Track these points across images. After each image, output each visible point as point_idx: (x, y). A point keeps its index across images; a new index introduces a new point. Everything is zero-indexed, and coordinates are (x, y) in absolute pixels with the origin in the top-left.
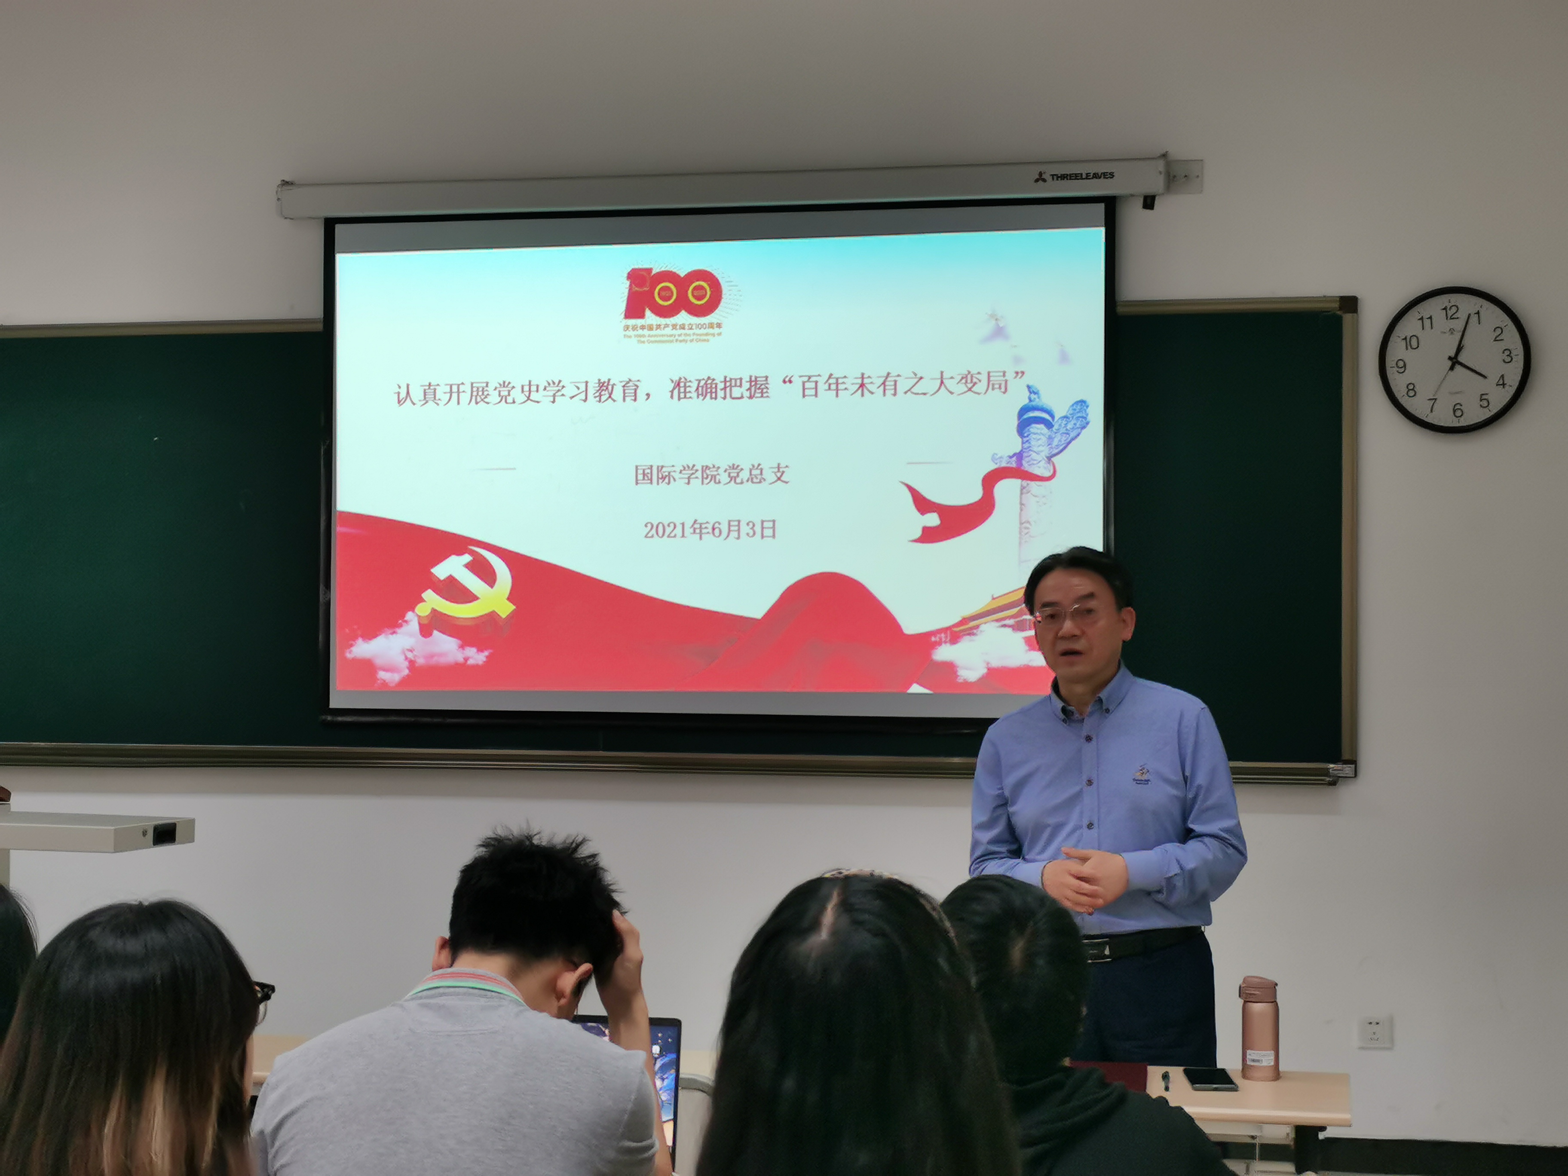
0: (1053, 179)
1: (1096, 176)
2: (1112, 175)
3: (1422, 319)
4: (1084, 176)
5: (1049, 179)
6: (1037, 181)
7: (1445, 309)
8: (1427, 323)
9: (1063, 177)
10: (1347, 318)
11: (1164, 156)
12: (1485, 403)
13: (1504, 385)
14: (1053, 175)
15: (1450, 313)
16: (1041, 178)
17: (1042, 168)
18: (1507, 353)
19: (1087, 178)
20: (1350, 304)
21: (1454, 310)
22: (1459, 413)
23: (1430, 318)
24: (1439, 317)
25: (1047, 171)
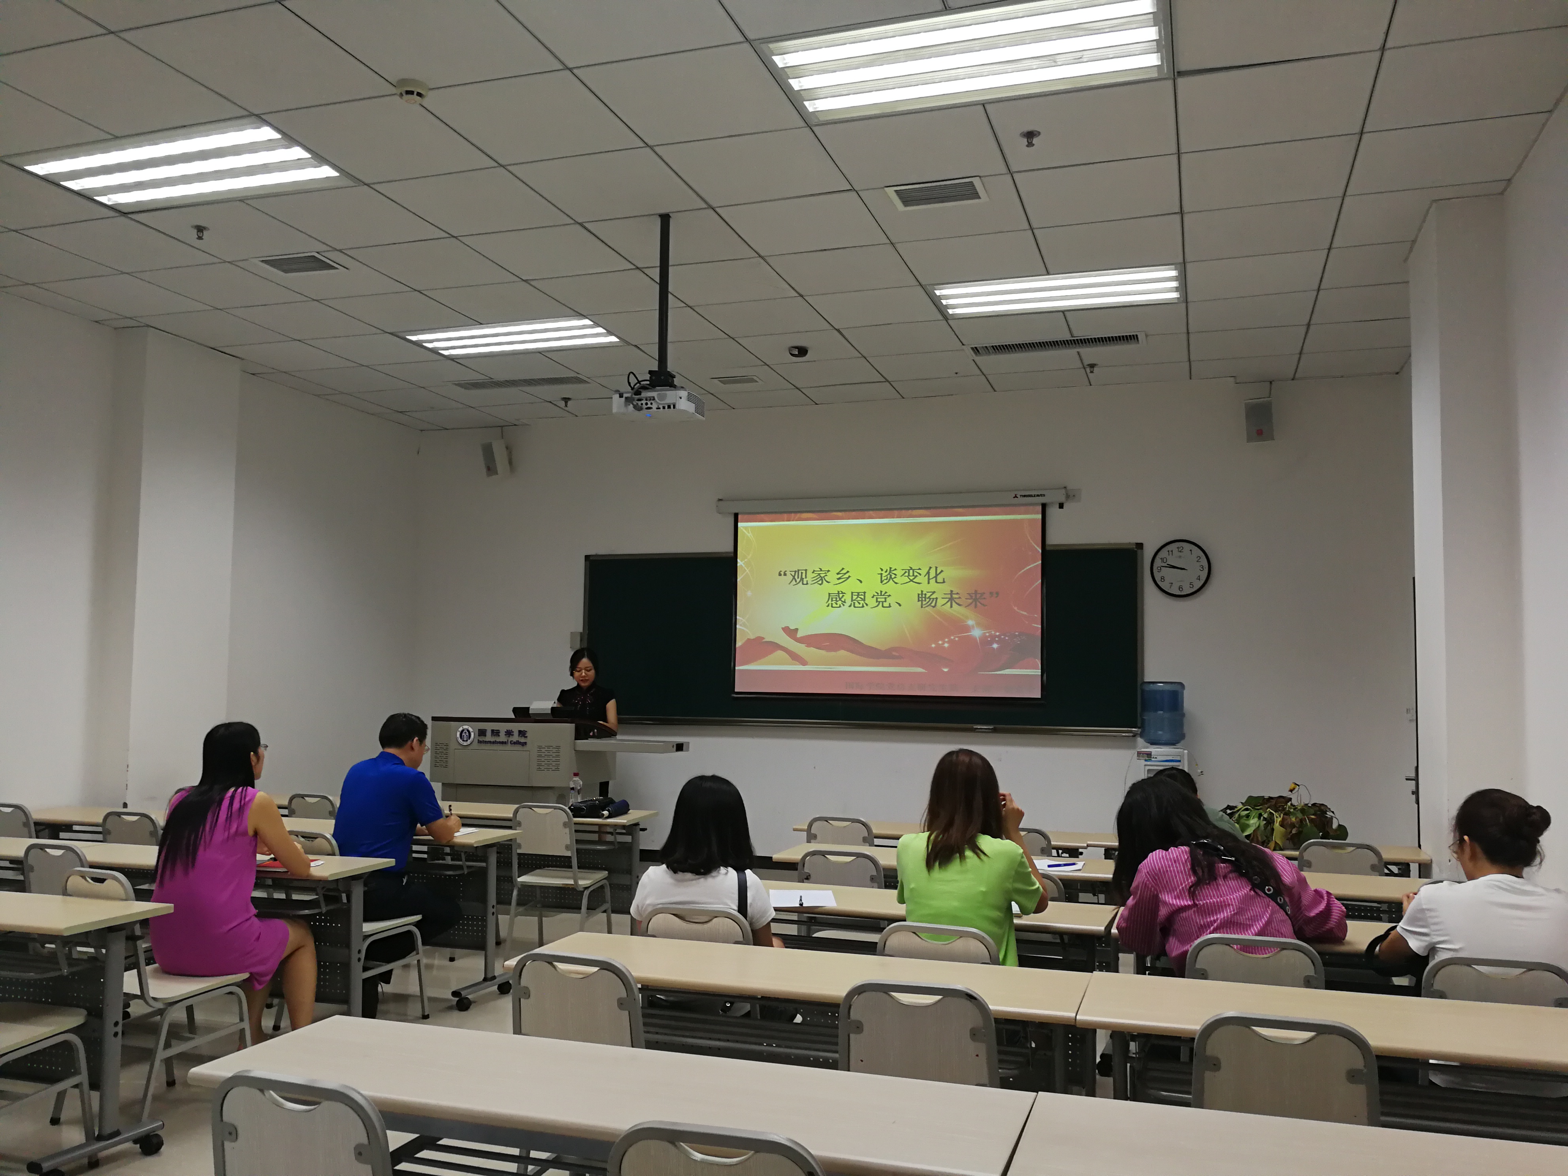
0: (1021, 497)
1: (1038, 496)
2: (1044, 495)
3: (1167, 552)
5: (1019, 497)
6: (1014, 497)
7: (1177, 548)
8: (1170, 553)
9: (1024, 496)
10: (1139, 551)
11: (1065, 487)
12: (1193, 586)
13: (1200, 578)
14: (1021, 495)
15: (1177, 550)
16: (1016, 497)
17: (1016, 493)
18: (1201, 565)
19: (1033, 496)
20: (1140, 546)
21: (1181, 548)
22: (1182, 589)
23: (1172, 551)
24: (1175, 552)
25: (1019, 494)
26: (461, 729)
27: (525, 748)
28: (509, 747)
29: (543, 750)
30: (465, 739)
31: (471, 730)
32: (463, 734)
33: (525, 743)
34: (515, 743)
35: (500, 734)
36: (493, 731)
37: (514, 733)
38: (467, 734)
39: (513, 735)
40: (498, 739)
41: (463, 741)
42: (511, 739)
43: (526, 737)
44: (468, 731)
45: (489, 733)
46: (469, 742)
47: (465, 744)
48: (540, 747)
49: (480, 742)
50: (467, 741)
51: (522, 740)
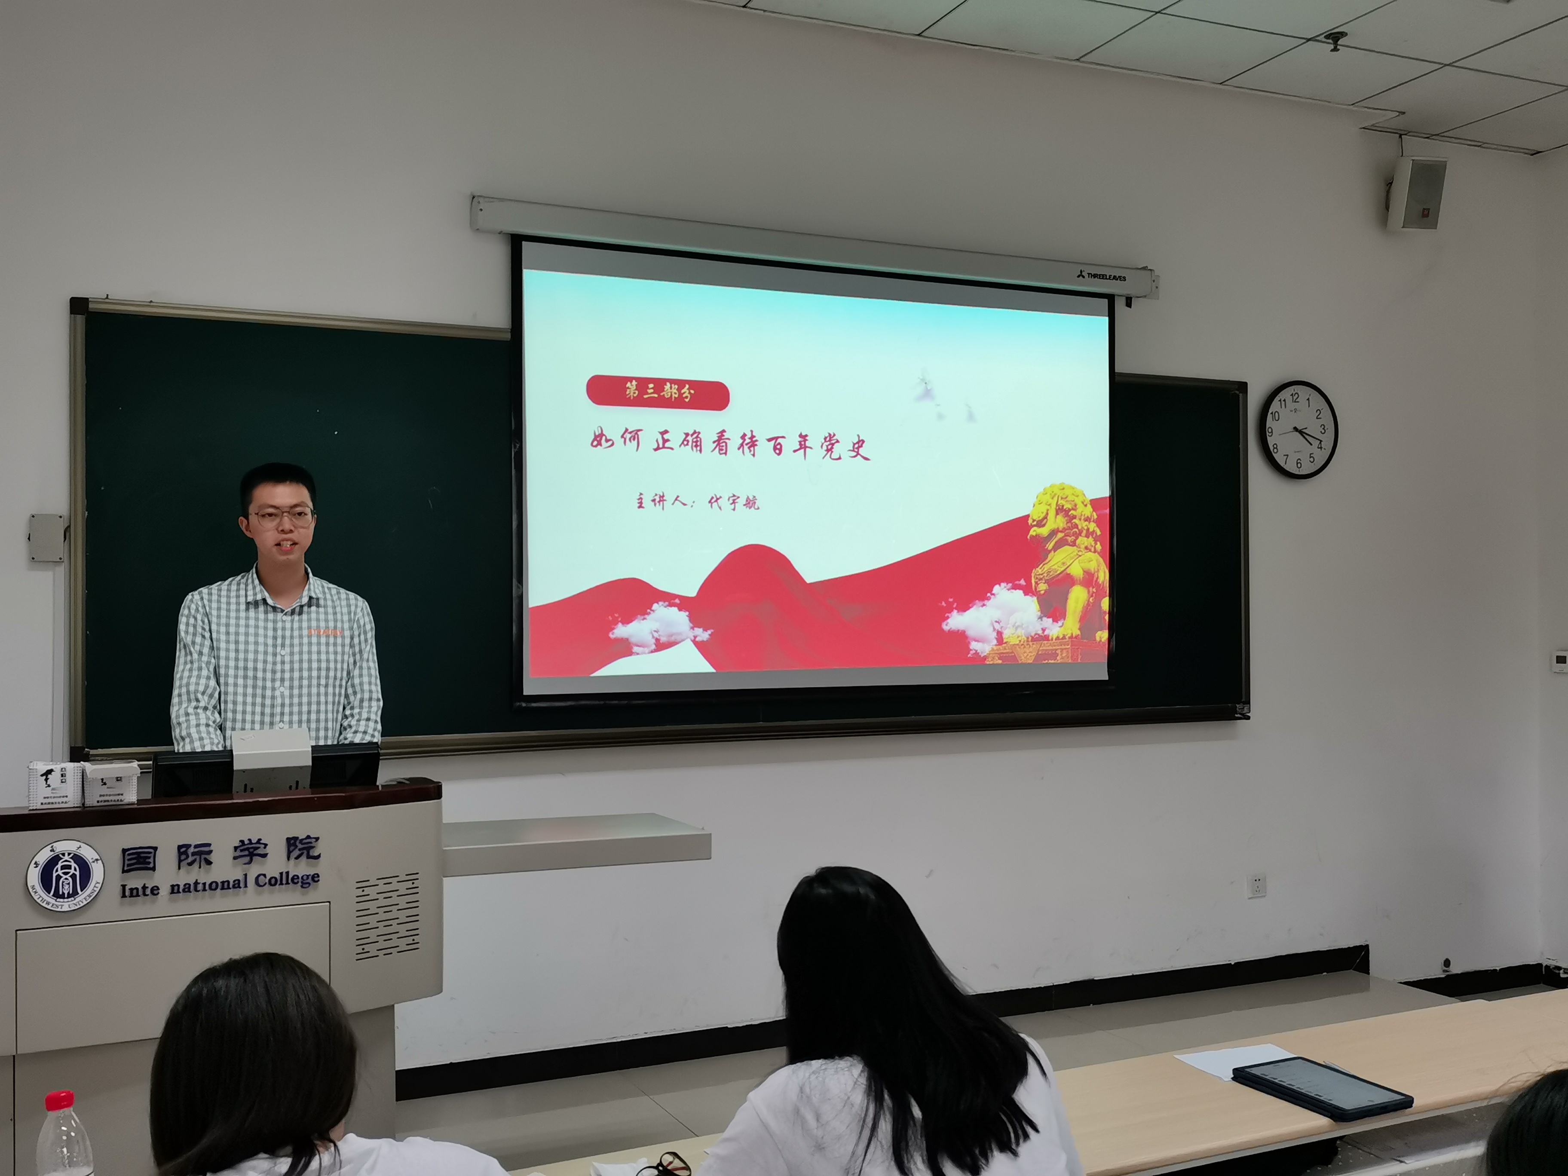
0: (1089, 277)
1: (1115, 278)
2: (1124, 278)
3: (1280, 400)
4: (1108, 277)
5: (1086, 276)
6: (1079, 276)
7: (1292, 395)
8: (1285, 403)
9: (1095, 276)
10: (1241, 396)
12: (1312, 459)
13: (1321, 448)
14: (1089, 274)
15: (1295, 398)
16: (1081, 275)
17: (1084, 268)
18: (1323, 427)
19: (1109, 279)
20: (1243, 387)
21: (1297, 395)
22: (1299, 465)
23: (1284, 400)
24: (1289, 399)
25: (1087, 270)
26: (44, 856)
27: (313, 894)
28: (250, 896)
29: (372, 892)
30: (67, 889)
31: (88, 854)
32: (58, 871)
33: (315, 878)
34: (273, 882)
35: (212, 857)
36: (183, 851)
37: (268, 850)
38: (75, 869)
39: (264, 856)
40: (205, 876)
41: (57, 895)
42: (254, 870)
43: (318, 857)
44: (78, 859)
45: (166, 859)
46: (83, 898)
47: (66, 905)
48: (362, 885)
49: (129, 894)
50: (74, 894)
51: (302, 868)
